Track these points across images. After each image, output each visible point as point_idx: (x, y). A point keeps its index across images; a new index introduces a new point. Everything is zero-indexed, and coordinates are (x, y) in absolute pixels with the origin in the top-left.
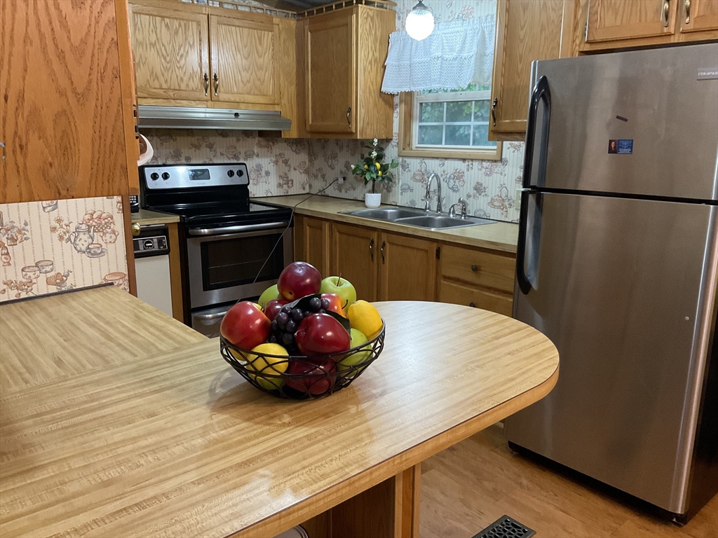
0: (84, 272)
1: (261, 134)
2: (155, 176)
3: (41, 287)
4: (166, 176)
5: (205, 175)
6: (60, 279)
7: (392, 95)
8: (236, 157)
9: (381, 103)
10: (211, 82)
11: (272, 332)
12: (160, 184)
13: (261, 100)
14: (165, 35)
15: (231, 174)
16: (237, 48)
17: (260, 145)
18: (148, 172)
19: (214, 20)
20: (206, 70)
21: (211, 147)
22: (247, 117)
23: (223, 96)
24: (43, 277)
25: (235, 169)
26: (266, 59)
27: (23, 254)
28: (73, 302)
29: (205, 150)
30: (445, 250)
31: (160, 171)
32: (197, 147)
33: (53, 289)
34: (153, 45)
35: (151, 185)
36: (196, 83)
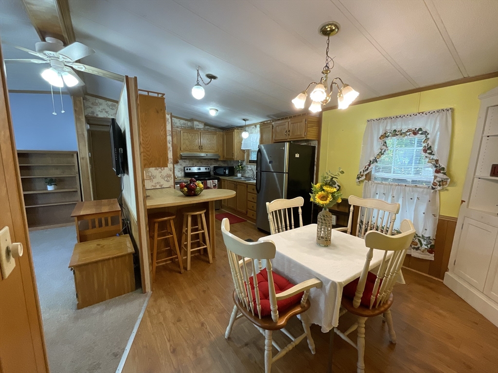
0: (166, 185)
1: (214, 159)
2: (187, 169)
3: (158, 187)
4: (190, 169)
5: (199, 169)
6: (161, 186)
7: (244, 150)
8: (208, 165)
9: (241, 152)
10: (201, 148)
11: (186, 186)
12: (189, 171)
13: (213, 151)
14: (190, 137)
15: (206, 169)
16: (207, 139)
17: (214, 162)
18: (186, 168)
19: (202, 133)
20: (199, 145)
21: (201, 162)
22: (210, 155)
23: (204, 151)
24: (158, 185)
25: (207, 168)
26: (215, 142)
27: (155, 181)
28: (163, 189)
29: (200, 163)
30: (248, 185)
31: (189, 168)
32: (198, 162)
33: (160, 187)
34: (187, 139)
35: (186, 171)
36: (197, 148)
